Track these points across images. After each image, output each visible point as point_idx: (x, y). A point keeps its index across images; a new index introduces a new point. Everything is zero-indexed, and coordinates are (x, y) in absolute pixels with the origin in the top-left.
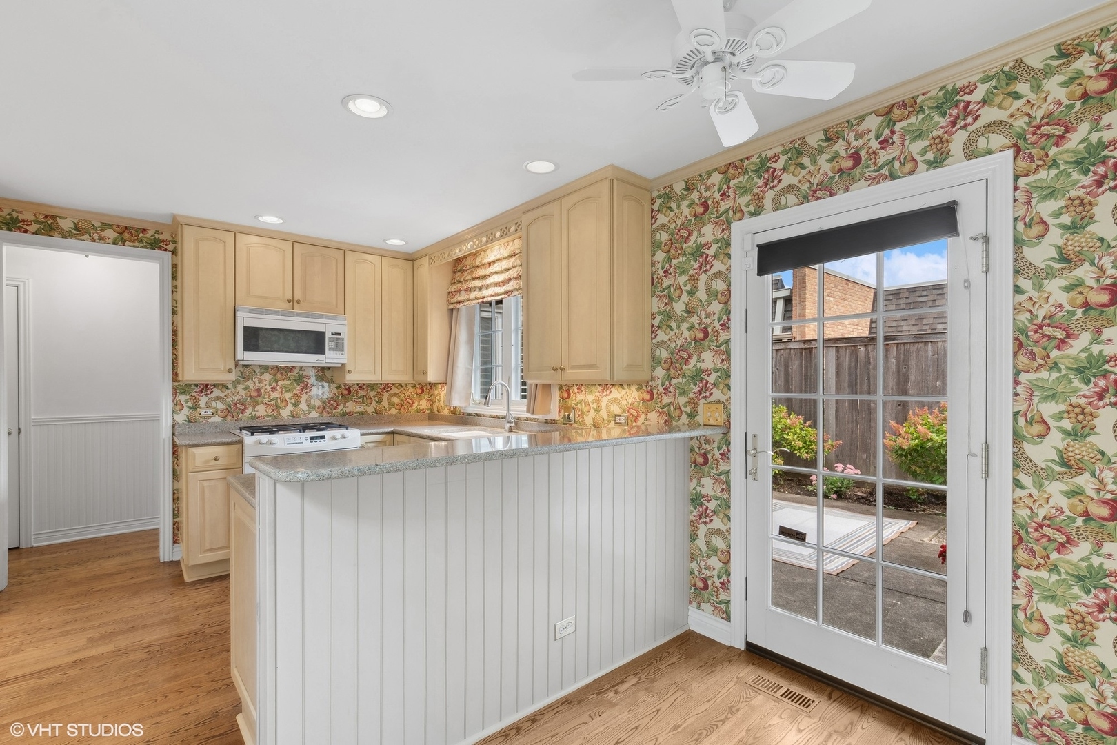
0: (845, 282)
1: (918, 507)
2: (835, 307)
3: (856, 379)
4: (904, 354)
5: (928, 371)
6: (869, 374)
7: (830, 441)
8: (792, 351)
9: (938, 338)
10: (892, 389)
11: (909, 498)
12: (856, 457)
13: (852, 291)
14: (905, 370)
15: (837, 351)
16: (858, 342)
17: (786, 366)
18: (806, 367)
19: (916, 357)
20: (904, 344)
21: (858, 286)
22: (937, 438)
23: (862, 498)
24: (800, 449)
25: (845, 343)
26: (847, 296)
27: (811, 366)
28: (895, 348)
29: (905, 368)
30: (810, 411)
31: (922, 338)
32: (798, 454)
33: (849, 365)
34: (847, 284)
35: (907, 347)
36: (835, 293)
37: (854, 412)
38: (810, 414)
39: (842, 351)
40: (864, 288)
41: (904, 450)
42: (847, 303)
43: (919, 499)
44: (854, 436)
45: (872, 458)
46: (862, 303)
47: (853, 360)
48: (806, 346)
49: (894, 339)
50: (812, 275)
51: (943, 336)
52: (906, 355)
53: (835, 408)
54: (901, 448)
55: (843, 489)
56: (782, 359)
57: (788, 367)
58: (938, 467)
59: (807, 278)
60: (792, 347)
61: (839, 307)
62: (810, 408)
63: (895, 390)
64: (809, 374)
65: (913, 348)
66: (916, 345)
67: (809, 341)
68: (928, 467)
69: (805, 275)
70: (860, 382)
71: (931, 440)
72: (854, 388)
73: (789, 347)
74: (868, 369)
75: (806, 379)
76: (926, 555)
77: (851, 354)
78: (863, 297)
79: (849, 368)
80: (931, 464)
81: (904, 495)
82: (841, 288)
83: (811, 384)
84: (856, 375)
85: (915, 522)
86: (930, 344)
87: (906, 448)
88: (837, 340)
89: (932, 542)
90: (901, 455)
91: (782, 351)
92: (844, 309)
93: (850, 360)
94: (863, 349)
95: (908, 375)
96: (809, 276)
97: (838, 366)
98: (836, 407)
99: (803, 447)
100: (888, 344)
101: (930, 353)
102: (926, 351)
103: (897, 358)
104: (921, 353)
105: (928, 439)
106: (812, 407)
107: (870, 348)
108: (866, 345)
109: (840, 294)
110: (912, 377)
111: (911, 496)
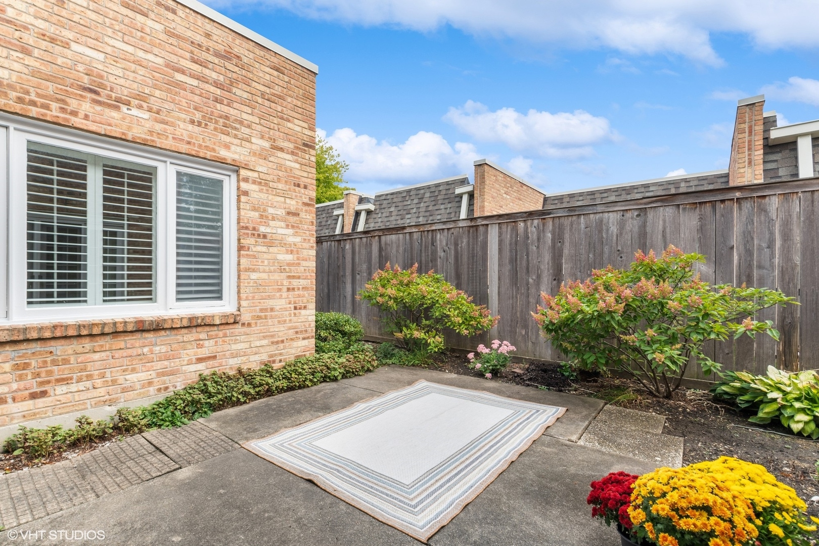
0: (519, 184)
1: (570, 386)
2: (511, 204)
3: (516, 255)
4: (559, 228)
5: (581, 244)
6: (527, 249)
7: (489, 316)
8: (461, 230)
9: (590, 210)
10: (548, 264)
11: (563, 375)
12: (516, 333)
13: (525, 193)
14: (559, 244)
15: (500, 228)
16: (518, 217)
17: (456, 245)
18: (473, 244)
19: (570, 231)
20: (559, 217)
21: (530, 190)
22: (588, 309)
23: (519, 376)
24: (460, 325)
25: (507, 219)
26: (522, 197)
27: (477, 243)
28: (551, 222)
29: (560, 242)
30: (476, 288)
31: (575, 211)
32: (457, 331)
33: (511, 241)
34: (522, 186)
35: (562, 220)
36: (511, 192)
37: (514, 288)
38: (476, 291)
39: (504, 227)
40: (535, 192)
41: (554, 324)
42: (522, 202)
43: (572, 375)
44: (514, 311)
45: (530, 334)
46: (534, 205)
47: (514, 236)
48: (473, 224)
49: (549, 214)
50: (490, 173)
51: (595, 208)
52: (561, 228)
53: (497, 285)
54: (551, 323)
55: (498, 367)
56: (453, 238)
57: (458, 245)
58: (588, 343)
59: (486, 174)
60: (461, 226)
61: (515, 205)
62: (476, 285)
63: (551, 265)
64: (475, 251)
65: (566, 222)
66: (570, 218)
67: (476, 219)
68: (579, 343)
69: (484, 172)
70: (520, 258)
71: (581, 311)
72: (514, 263)
73: (458, 226)
74: (527, 245)
75: (473, 257)
76: (572, 470)
77: (512, 230)
78: (535, 200)
79: (510, 244)
80: (582, 340)
81: (558, 372)
82: (516, 189)
83: (476, 262)
84: (516, 252)
85: (564, 409)
86: (582, 217)
87: (556, 322)
88: (500, 216)
89: (581, 443)
90: (551, 331)
91: (453, 230)
92: (518, 207)
93: (511, 237)
94: (522, 224)
95: (563, 250)
96: (488, 173)
97: (501, 242)
98: (499, 283)
99: (463, 323)
100: (544, 219)
101: (583, 226)
102: (579, 224)
103: (553, 233)
104: (574, 226)
105: (579, 311)
106: (478, 284)
107: (529, 223)
108: (525, 220)
109: (516, 194)
110: (566, 252)
111: (564, 373)
